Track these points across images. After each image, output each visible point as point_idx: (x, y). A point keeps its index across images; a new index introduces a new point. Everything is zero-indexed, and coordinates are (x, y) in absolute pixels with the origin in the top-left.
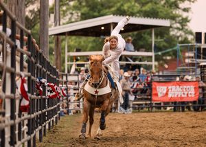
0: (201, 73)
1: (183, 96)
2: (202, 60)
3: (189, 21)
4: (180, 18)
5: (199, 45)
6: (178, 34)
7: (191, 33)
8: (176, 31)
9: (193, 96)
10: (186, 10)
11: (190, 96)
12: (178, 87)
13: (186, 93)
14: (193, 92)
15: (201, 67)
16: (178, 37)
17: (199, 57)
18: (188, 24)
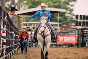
0: (78, 31)
1: (70, 41)
2: (78, 26)
3: (73, 10)
4: (70, 9)
5: (77, 20)
6: (69, 16)
7: (74, 15)
8: (68, 14)
9: (74, 41)
10: (72, 6)
11: (73, 41)
12: (68, 37)
13: (71, 40)
14: (74, 40)
15: (78, 29)
16: (69, 17)
17: (77, 25)
18: (73, 11)
